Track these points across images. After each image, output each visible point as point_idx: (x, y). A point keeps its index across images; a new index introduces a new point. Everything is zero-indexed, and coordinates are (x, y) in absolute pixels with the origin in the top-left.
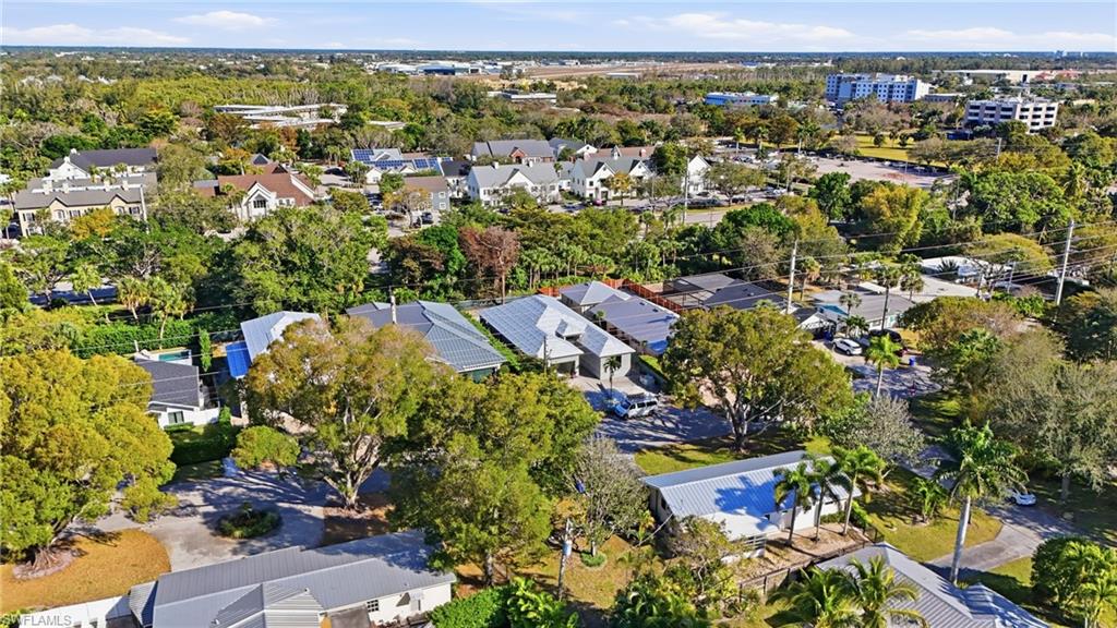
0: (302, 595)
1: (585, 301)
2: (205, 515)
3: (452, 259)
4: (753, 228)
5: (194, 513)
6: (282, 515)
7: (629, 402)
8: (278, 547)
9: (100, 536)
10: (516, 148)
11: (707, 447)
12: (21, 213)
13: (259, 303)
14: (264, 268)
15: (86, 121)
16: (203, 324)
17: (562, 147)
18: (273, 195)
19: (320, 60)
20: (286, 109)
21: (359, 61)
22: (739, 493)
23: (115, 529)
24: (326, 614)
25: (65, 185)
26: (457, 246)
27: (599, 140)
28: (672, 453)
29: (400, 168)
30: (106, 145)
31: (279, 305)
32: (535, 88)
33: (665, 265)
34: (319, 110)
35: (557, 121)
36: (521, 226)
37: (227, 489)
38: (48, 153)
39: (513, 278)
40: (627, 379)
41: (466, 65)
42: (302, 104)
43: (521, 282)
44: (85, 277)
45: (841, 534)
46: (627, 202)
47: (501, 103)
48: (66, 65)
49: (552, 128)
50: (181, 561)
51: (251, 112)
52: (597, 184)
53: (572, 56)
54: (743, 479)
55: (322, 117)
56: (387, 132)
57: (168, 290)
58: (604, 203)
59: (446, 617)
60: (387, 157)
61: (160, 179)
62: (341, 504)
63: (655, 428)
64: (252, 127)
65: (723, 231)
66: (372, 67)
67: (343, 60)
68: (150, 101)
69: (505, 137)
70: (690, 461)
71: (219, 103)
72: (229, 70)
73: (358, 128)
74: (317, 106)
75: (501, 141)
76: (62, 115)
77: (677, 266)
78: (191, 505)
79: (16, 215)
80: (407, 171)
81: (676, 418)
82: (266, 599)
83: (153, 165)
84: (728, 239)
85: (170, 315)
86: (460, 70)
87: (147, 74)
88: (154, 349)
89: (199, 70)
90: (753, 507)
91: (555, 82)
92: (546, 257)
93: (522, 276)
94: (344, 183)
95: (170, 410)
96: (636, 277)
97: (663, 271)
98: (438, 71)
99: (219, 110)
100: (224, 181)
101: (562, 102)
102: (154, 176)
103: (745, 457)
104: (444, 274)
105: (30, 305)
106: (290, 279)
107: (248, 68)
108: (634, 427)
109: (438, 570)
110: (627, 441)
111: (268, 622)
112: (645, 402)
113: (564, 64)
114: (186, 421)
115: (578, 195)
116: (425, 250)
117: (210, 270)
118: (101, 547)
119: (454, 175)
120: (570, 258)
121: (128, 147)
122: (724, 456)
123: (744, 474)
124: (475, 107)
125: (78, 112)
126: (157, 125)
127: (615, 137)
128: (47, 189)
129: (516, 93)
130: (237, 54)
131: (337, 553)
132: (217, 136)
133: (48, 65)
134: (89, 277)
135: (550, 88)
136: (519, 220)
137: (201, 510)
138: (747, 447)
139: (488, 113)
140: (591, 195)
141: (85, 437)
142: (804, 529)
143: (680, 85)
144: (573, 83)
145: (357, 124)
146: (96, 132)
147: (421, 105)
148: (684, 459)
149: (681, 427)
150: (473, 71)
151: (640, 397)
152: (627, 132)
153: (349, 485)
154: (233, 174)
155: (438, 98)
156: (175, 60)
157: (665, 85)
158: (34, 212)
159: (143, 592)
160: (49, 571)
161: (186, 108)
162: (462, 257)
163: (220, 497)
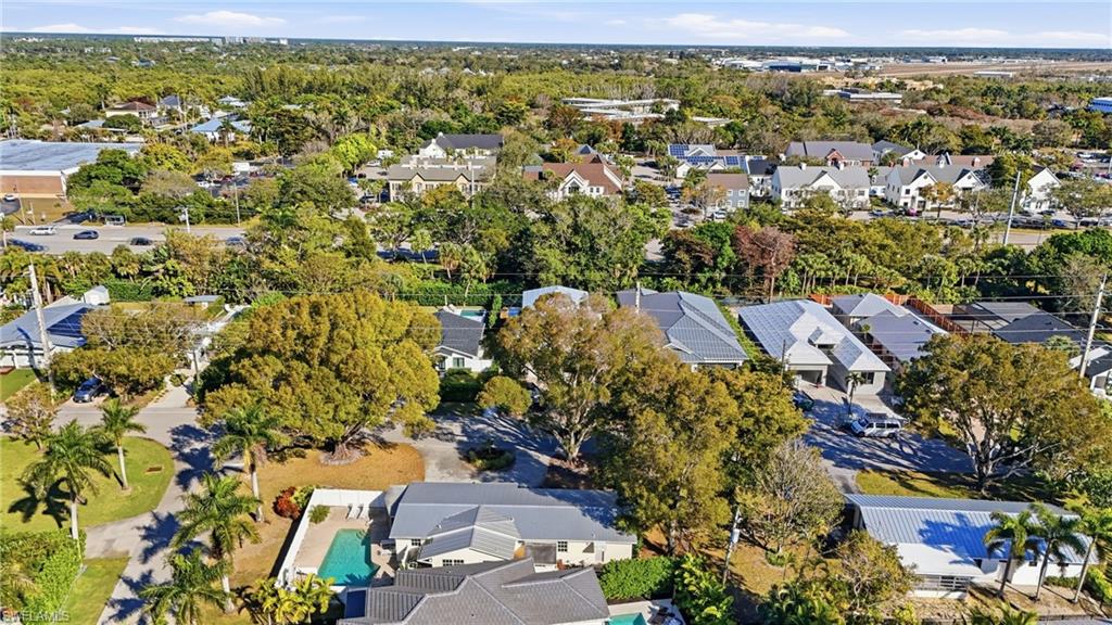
0: (507, 522)
1: (855, 313)
2: (460, 442)
3: (722, 255)
4: (1080, 255)
5: (452, 440)
6: (517, 457)
7: (869, 419)
8: (506, 480)
9: (383, 444)
10: (834, 150)
11: (941, 480)
12: (391, 183)
13: (542, 275)
14: (550, 247)
15: (457, 109)
16: (499, 289)
17: (887, 151)
18: (586, 183)
19: (671, 56)
20: (623, 103)
21: (707, 57)
22: (951, 529)
23: (394, 441)
24: (523, 543)
25: (426, 163)
26: (729, 242)
27: (934, 146)
28: (899, 478)
29: (710, 164)
30: (467, 130)
31: (559, 280)
32: (881, 86)
33: (963, 286)
34: (653, 104)
35: (892, 122)
36: (803, 229)
37: (481, 426)
38: (424, 134)
39: (784, 281)
40: (878, 397)
41: (817, 62)
42: (640, 98)
43: (792, 286)
44: (420, 239)
45: (1069, 601)
46: (944, 214)
47: (836, 102)
48: (457, 59)
49: (884, 131)
50: (433, 475)
51: (591, 105)
52: (914, 192)
53: (939, 52)
54: (960, 517)
55: (653, 112)
56: (707, 128)
57: (476, 257)
58: (919, 214)
59: (617, 570)
60: (701, 152)
61: (499, 160)
62: (564, 458)
63: (890, 450)
64: (586, 119)
65: (1041, 256)
66: (719, 62)
67: (693, 56)
68: (512, 93)
69: (825, 138)
70: (916, 490)
71: (568, 96)
72: (587, 65)
73: (680, 124)
74: (651, 101)
75: (821, 142)
76: (441, 103)
77: (978, 289)
78: (451, 434)
79: (388, 185)
80: (717, 167)
81: (917, 445)
82: (478, 517)
83: (497, 150)
84: (1046, 265)
85: (474, 277)
86: (807, 66)
87: (518, 68)
88: (459, 304)
89: (560, 65)
90: (963, 548)
91: (906, 82)
92: (823, 263)
93: (794, 279)
94: (655, 176)
95: (454, 355)
96: (925, 295)
97: (960, 292)
98: (783, 68)
99: (566, 103)
100: (548, 168)
101: (908, 104)
102: (495, 159)
103: (984, 498)
104: (714, 268)
105: (377, 257)
106: (571, 259)
107: (604, 63)
108: (865, 444)
109: (623, 529)
110: (854, 457)
111: (474, 535)
112: (886, 422)
113: (928, 61)
114: (466, 366)
115: (891, 203)
116: (697, 244)
117: (511, 243)
118: (382, 452)
119: (760, 173)
120: (850, 267)
121: (483, 133)
122: (959, 493)
123: (962, 512)
124: (808, 106)
125: (454, 100)
126: (511, 114)
127: (955, 142)
128: (412, 164)
129: (857, 92)
130: (598, 49)
131: (544, 495)
132: (556, 126)
133: (444, 58)
134: (423, 239)
135: (900, 86)
136: (801, 223)
137: (458, 438)
138: (991, 489)
139: (819, 112)
140: (906, 204)
141: (373, 361)
142: (1022, 586)
143: (1061, 87)
144: (926, 82)
145: (679, 120)
146: (462, 119)
147: (753, 102)
148: (911, 487)
149: (920, 454)
150: (821, 68)
151: (882, 416)
152: (971, 138)
153: (573, 441)
154: (557, 161)
155: (771, 96)
156: (545, 55)
157: (1042, 86)
158: (401, 183)
159: (397, 490)
160: (342, 462)
161: (540, 100)
162: (732, 254)
163: (474, 431)
